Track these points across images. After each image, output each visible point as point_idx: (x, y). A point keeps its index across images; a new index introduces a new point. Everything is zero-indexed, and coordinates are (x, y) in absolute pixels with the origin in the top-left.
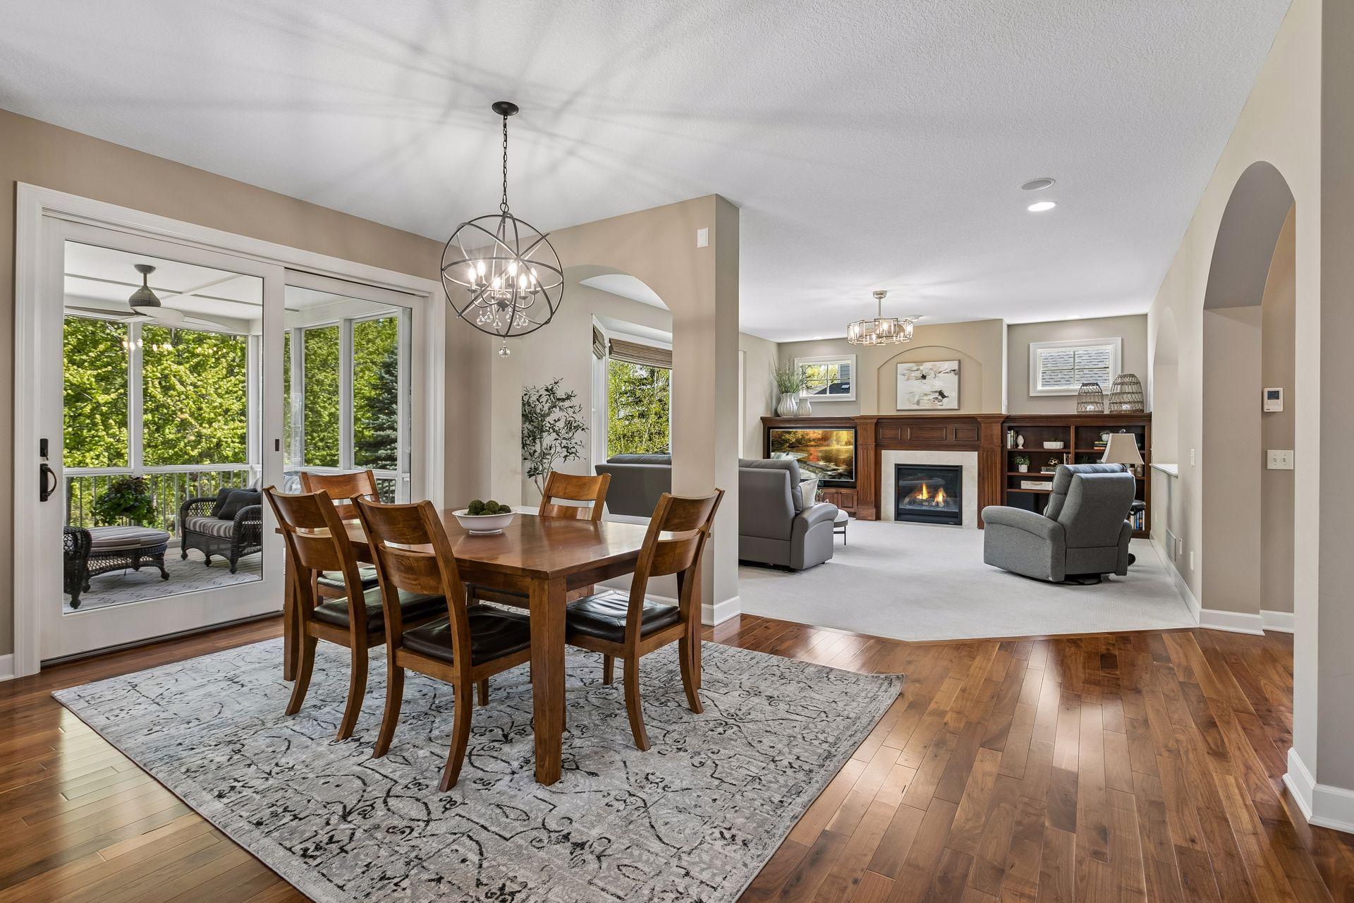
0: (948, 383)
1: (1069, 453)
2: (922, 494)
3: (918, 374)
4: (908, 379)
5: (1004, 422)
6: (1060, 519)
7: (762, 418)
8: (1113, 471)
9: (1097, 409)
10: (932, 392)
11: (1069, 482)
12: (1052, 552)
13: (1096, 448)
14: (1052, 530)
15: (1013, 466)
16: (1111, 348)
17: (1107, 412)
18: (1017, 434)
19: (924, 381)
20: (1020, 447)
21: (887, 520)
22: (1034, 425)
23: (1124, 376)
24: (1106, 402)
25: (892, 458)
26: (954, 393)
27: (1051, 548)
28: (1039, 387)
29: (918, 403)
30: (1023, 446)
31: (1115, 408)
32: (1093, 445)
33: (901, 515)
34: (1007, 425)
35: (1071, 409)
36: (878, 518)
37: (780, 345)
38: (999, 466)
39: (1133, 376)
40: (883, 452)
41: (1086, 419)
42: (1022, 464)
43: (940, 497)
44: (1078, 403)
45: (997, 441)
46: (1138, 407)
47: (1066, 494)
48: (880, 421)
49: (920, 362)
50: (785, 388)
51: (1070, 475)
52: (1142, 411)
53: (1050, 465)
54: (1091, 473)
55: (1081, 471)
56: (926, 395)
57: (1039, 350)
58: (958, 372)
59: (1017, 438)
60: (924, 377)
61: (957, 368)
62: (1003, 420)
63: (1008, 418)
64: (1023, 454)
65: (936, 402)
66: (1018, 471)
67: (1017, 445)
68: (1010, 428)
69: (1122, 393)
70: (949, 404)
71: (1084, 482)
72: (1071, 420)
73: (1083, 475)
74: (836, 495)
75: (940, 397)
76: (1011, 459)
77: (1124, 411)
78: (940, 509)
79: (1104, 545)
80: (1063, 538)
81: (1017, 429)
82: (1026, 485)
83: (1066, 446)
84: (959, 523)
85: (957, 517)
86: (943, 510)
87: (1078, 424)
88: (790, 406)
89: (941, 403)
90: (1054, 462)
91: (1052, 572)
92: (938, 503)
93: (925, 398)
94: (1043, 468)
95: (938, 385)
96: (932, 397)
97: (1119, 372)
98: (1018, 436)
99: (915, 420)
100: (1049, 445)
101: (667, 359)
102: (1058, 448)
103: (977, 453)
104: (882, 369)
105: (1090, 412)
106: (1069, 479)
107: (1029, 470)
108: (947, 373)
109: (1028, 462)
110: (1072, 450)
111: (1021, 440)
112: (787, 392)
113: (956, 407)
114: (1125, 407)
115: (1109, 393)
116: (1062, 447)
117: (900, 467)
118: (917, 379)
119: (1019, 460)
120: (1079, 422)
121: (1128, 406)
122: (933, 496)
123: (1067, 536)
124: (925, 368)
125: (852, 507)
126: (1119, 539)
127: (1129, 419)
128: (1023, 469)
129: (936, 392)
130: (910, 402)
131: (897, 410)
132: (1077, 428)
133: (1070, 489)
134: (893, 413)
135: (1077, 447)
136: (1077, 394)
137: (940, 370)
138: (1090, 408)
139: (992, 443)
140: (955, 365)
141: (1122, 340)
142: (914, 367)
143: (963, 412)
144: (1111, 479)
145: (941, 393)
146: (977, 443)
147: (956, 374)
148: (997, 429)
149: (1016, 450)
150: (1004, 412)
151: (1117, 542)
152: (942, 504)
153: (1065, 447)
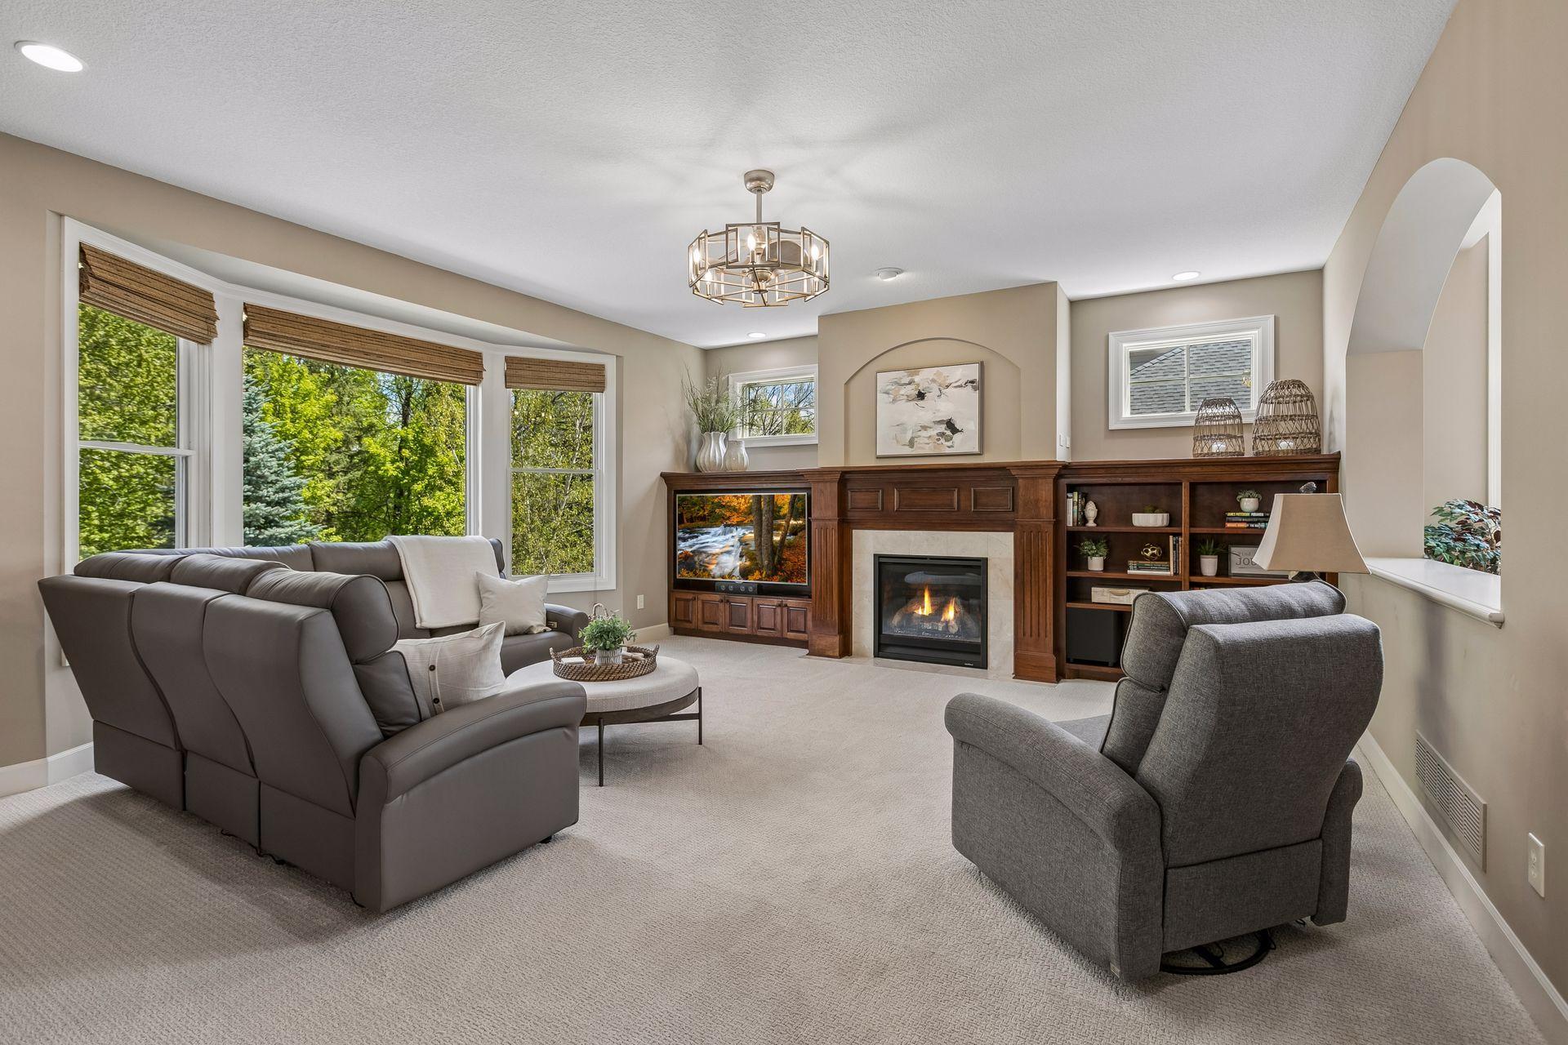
0: (961, 405)
1: (1180, 534)
2: (923, 607)
3: (911, 391)
4: (894, 400)
5: (1059, 477)
6: (1147, 767)
7: (662, 475)
8: (1312, 612)
9: (1231, 449)
10: (935, 422)
11: (1177, 651)
12: (1121, 887)
13: (1229, 525)
14: (1118, 815)
15: (1077, 560)
16: (1256, 334)
17: (1249, 454)
18: (1086, 498)
19: (921, 403)
20: (1091, 524)
21: (862, 655)
22: (1113, 480)
23: (1284, 385)
24: (1248, 437)
25: (870, 544)
26: (972, 423)
27: (1116, 871)
28: (1124, 414)
29: (911, 444)
30: (1095, 521)
31: (1264, 447)
32: (1224, 519)
33: (885, 647)
34: (1064, 482)
35: (1183, 449)
36: (846, 650)
37: (707, 353)
38: (1050, 560)
39: (1299, 384)
40: (856, 533)
41: (1210, 469)
42: (1093, 555)
43: (950, 614)
44: (1196, 439)
45: (1047, 512)
46: (1310, 444)
47: (1164, 690)
48: (847, 476)
49: (914, 370)
50: (711, 423)
51: (1179, 628)
52: (1318, 451)
53: (1144, 558)
54: (1244, 620)
55: (1213, 612)
56: (925, 428)
57: (1124, 345)
58: (980, 385)
59: (1084, 507)
60: (921, 396)
61: (976, 376)
62: (1056, 471)
63: (1065, 469)
64: (1095, 537)
65: (942, 440)
66: (1087, 569)
67: (1085, 520)
68: (1071, 488)
69: (1277, 418)
70: (965, 444)
71: (1226, 656)
72: (1181, 470)
73: (1222, 632)
74: (779, 610)
75: (948, 433)
76: (1072, 545)
77: (1283, 451)
78: (950, 638)
79: (1282, 842)
80: (1155, 840)
81: (1085, 490)
82: (1101, 596)
83: (1174, 521)
84: (983, 665)
85: (979, 654)
86: (957, 638)
87: (1196, 479)
88: (715, 453)
89: (949, 444)
90: (1151, 552)
91: (1120, 951)
92: (947, 622)
93: (924, 434)
94: (1131, 563)
95: (944, 407)
96: (933, 432)
97: (1271, 379)
98: (1086, 502)
99: (904, 475)
100: (1143, 520)
101: (474, 367)
102: (1159, 524)
103: (1011, 535)
104: (853, 384)
105: (1218, 454)
106: (1174, 641)
107: (1107, 566)
108: (961, 386)
109: (1104, 551)
110: (1185, 529)
111: (1091, 511)
112: (712, 429)
113: (976, 450)
114: (1284, 445)
115: (1252, 420)
116: (1165, 523)
117: (882, 560)
118: (909, 399)
119: (1087, 547)
120: (1197, 474)
121: (1291, 444)
122: (939, 609)
123: (1169, 830)
124: (923, 378)
125: (804, 632)
126: (1326, 818)
127: (1295, 467)
128: (1096, 564)
129: (940, 422)
130: (897, 442)
131: (879, 458)
132: (1193, 487)
133: (1179, 678)
134: (871, 462)
135: (1192, 525)
136: (1193, 423)
137: (948, 382)
138: (1218, 447)
139: (1037, 516)
140: (973, 372)
141: (1276, 320)
142: (904, 377)
143: (988, 459)
144: (1310, 643)
145: (950, 425)
146: (1011, 516)
147: (975, 389)
148: (1046, 491)
149: (1081, 528)
150: (1062, 455)
151: (1318, 828)
152: (954, 629)
153: (1170, 525)
